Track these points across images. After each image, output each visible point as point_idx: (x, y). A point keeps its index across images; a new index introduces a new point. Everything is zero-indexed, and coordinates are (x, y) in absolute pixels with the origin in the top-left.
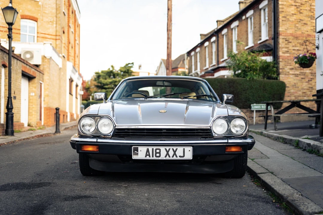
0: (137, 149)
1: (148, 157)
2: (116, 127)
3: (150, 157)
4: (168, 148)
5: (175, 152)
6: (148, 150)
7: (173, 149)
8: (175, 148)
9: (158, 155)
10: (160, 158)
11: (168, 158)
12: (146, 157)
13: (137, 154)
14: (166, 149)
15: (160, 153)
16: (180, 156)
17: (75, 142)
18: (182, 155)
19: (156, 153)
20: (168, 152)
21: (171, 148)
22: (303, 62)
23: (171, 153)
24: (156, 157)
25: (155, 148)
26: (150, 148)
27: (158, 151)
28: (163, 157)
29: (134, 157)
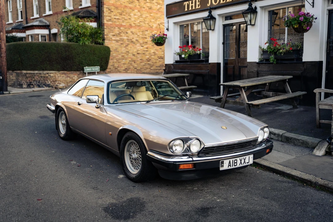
0: (223, 163)
1: (230, 167)
2: (205, 146)
3: (231, 167)
4: (241, 158)
5: (244, 160)
6: (230, 161)
7: (244, 158)
8: (244, 157)
9: (235, 164)
10: (236, 167)
11: (241, 165)
12: (228, 167)
13: (223, 166)
14: (240, 159)
15: (236, 163)
16: (247, 163)
17: (173, 163)
18: (248, 162)
19: (235, 163)
20: (241, 161)
21: (243, 157)
22: (159, 42)
23: (243, 161)
24: (235, 166)
25: (234, 159)
26: (231, 160)
27: (236, 161)
28: (238, 165)
29: (221, 169)
